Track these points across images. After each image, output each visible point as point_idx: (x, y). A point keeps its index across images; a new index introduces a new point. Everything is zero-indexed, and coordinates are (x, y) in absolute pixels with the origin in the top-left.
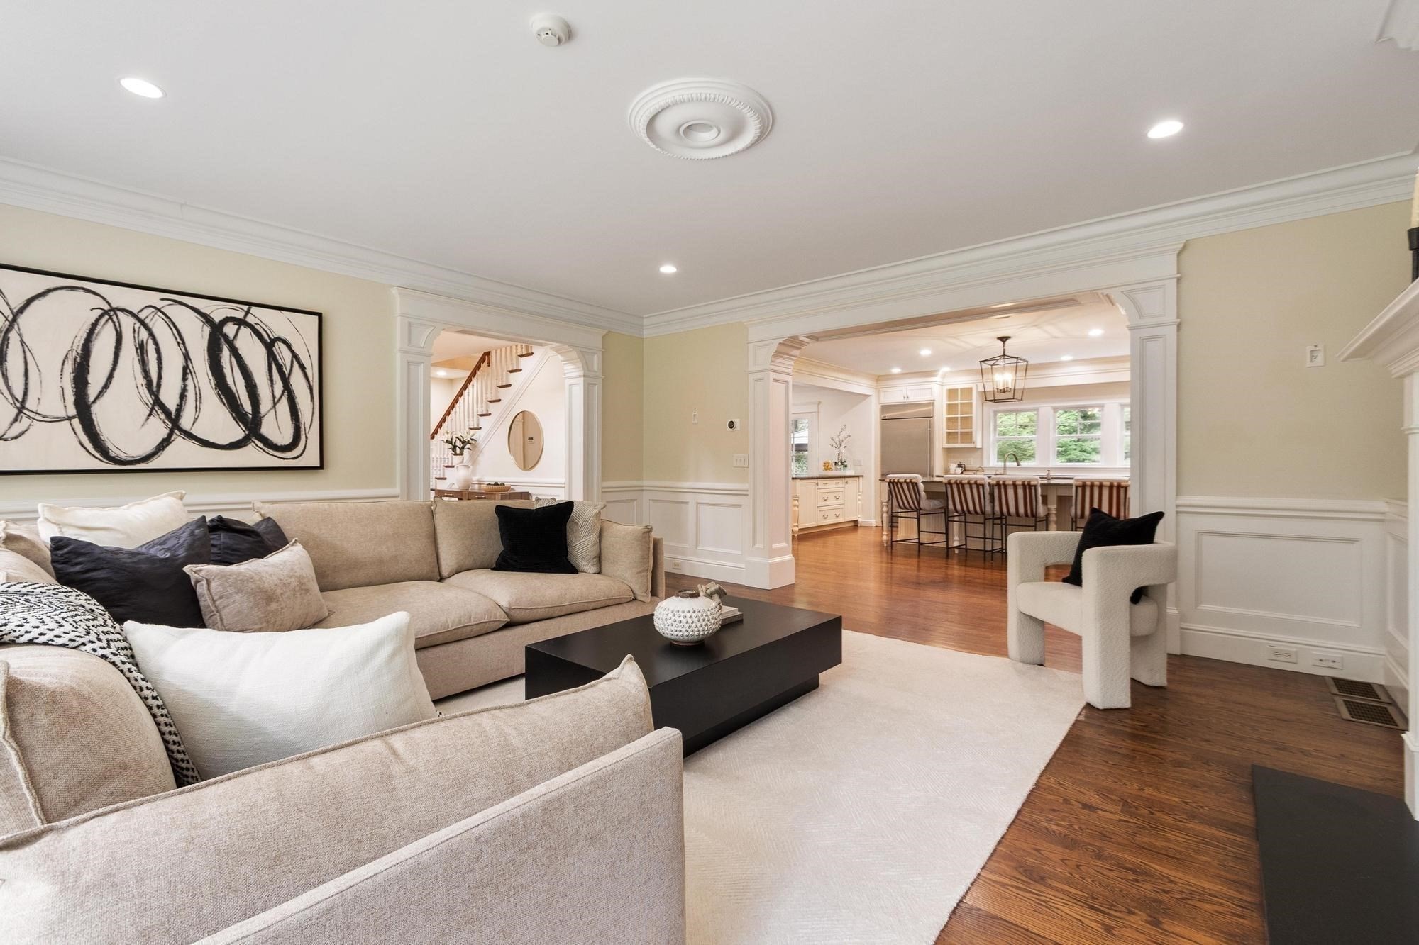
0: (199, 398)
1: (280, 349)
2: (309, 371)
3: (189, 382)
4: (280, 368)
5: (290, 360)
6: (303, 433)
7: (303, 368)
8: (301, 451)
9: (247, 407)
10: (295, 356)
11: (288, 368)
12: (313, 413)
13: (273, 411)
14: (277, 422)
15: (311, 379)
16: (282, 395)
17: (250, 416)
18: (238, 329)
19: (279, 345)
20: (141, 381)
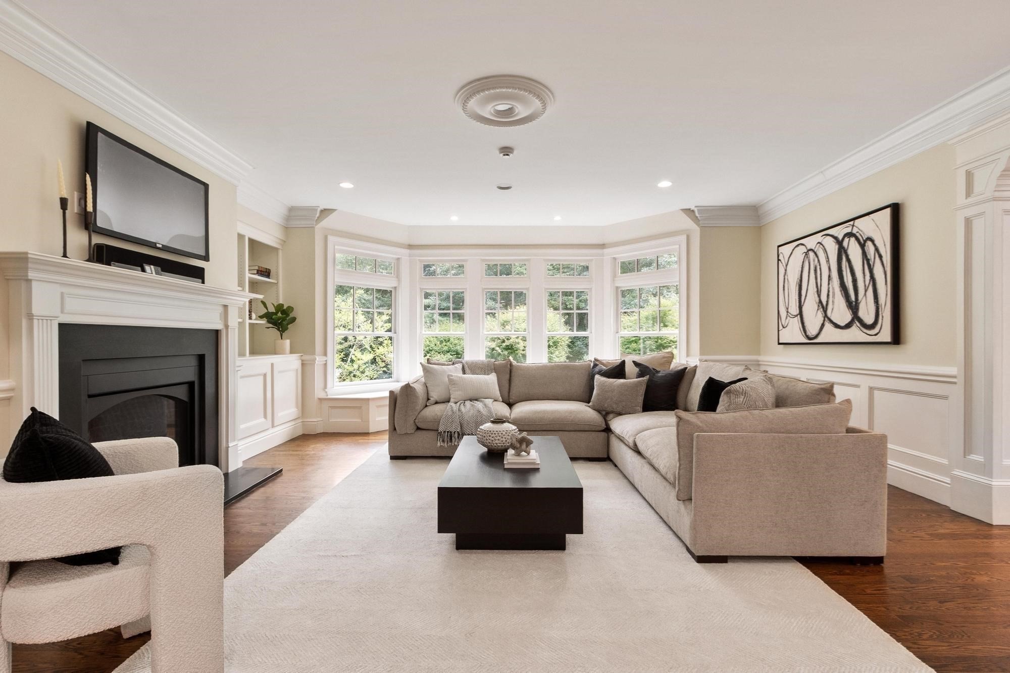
0: (834, 294)
1: (870, 247)
2: (884, 259)
3: (830, 286)
4: (868, 260)
5: (874, 253)
6: (880, 313)
7: (881, 257)
8: (879, 329)
9: (853, 298)
10: (877, 250)
11: (873, 260)
12: (887, 295)
13: (864, 298)
14: (867, 306)
15: (885, 265)
16: (869, 283)
17: (854, 303)
18: (849, 240)
19: (869, 243)
20: (816, 290)
